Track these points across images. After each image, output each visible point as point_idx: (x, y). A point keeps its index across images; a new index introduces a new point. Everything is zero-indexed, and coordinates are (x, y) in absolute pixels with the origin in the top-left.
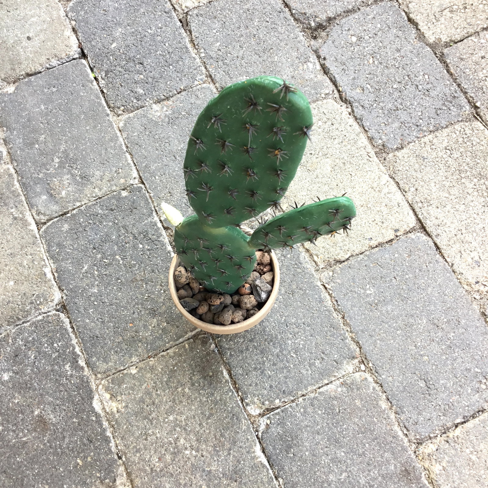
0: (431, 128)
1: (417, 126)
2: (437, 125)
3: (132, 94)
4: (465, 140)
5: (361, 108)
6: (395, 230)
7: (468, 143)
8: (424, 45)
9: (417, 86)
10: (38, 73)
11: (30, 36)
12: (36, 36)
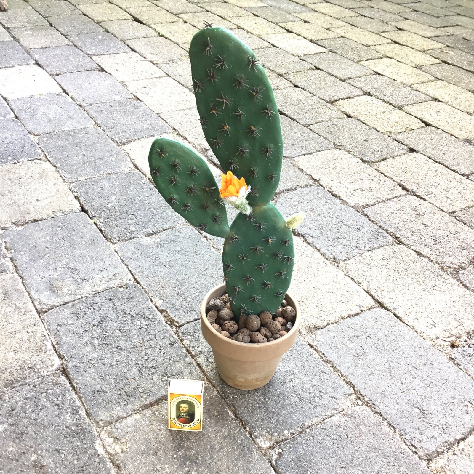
0: (368, 248)
1: (357, 247)
2: (372, 247)
3: (126, 230)
4: (396, 254)
5: (311, 238)
6: (359, 306)
7: (398, 256)
8: (348, 206)
9: (350, 227)
10: (44, 220)
11: (39, 199)
12: (44, 199)
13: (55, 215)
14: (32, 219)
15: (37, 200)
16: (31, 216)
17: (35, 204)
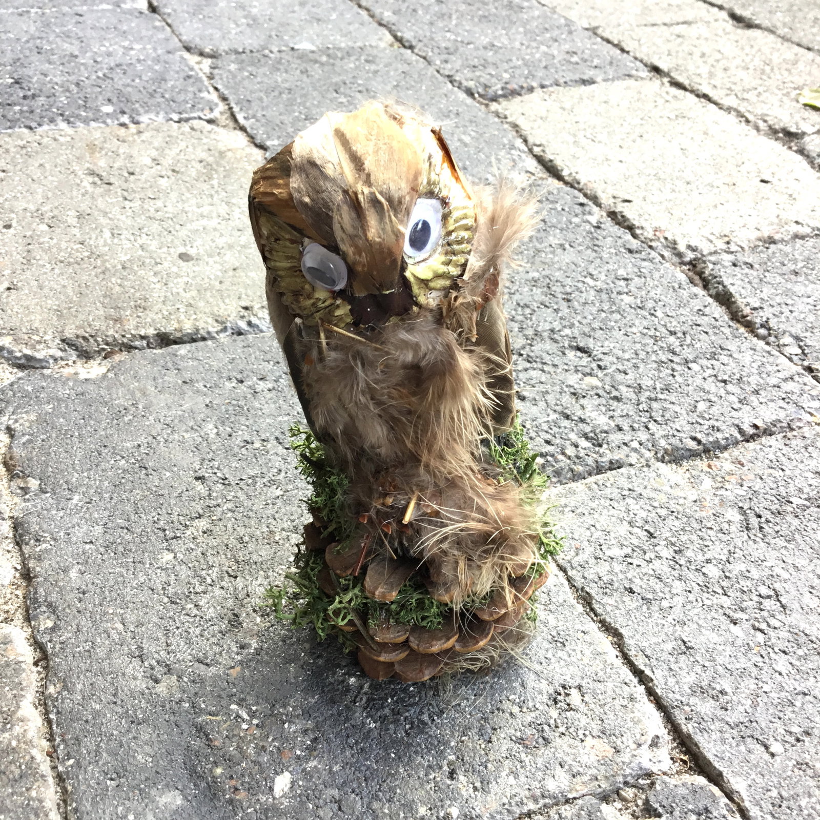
3: (567, 424)
10: (204, 339)
11: (192, 252)
12: (210, 256)
13: (250, 324)
14: (151, 332)
15: (184, 257)
16: (150, 316)
17: (175, 269)
